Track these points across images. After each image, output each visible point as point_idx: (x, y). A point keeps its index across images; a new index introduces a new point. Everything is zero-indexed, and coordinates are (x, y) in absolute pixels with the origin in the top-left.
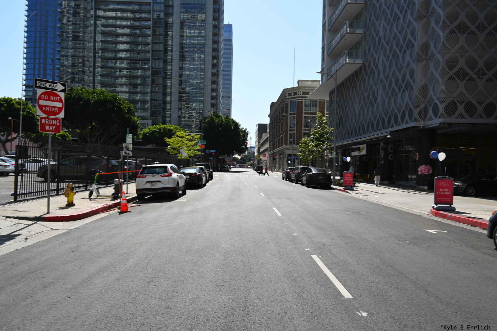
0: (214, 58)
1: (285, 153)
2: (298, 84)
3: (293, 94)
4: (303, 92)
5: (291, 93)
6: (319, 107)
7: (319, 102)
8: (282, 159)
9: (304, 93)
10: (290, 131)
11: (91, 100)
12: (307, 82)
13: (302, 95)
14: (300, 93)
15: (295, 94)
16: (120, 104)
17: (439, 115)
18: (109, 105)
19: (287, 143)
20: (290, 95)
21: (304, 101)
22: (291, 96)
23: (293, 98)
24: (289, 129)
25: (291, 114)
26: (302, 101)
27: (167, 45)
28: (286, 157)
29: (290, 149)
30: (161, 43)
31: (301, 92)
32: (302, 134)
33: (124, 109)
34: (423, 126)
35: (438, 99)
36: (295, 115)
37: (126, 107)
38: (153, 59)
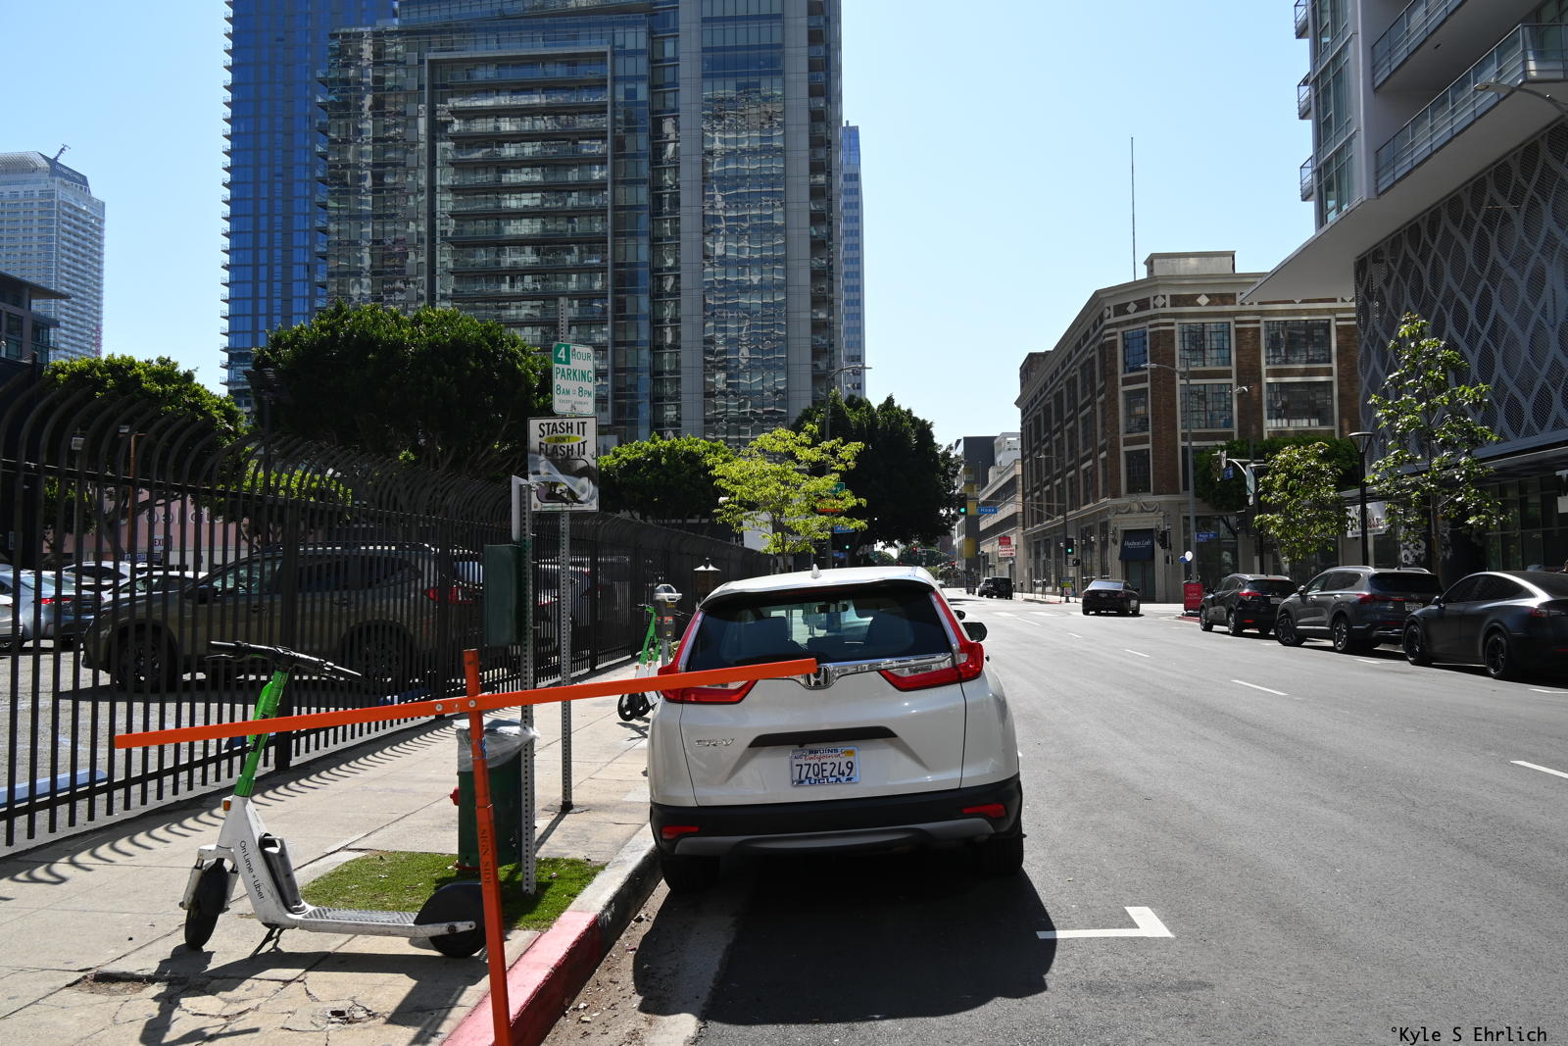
0: (816, 218)
1: (1112, 525)
2: (1150, 271)
3: (1132, 308)
4: (1171, 296)
5: (1128, 304)
6: (1238, 349)
7: (1237, 330)
8: (1097, 547)
9: (1177, 300)
10: (1127, 443)
11: (407, 347)
12: (1182, 261)
13: (1169, 310)
14: (1160, 301)
15: (1143, 305)
16: (514, 355)
18: (472, 363)
19: (1119, 490)
20: (1121, 310)
21: (1176, 328)
22: (1127, 313)
23: (1135, 321)
24: (1122, 436)
25: (1126, 382)
26: (1173, 331)
27: (661, 188)
28: (1115, 542)
29: (1130, 511)
30: (644, 181)
31: (1164, 297)
32: (1176, 452)
33: (528, 373)
36: (1148, 385)
37: (534, 371)
38: (615, 234)
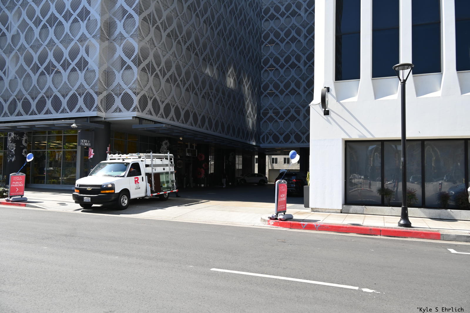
17: (132, 108)
34: (104, 118)
35: (130, 88)
